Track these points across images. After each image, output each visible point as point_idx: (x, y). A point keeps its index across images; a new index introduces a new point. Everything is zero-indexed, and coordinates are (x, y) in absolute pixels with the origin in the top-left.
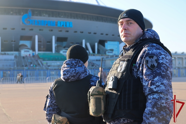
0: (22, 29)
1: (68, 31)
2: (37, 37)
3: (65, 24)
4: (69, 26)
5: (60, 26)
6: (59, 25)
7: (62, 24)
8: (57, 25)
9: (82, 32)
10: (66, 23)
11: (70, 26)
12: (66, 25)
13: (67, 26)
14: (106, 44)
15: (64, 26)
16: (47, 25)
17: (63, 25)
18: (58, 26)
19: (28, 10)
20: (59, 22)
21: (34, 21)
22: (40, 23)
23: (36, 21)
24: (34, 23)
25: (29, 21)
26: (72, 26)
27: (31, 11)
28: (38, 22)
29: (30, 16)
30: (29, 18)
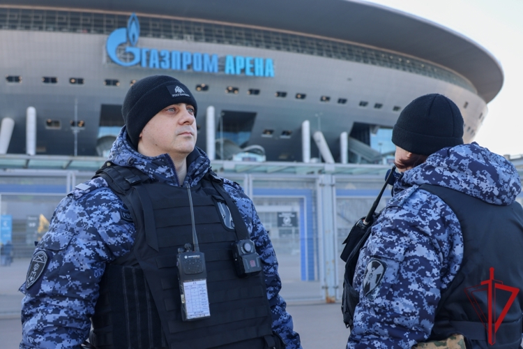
0: (108, 82)
1: (256, 92)
3: (249, 66)
4: (262, 74)
5: (233, 72)
6: (229, 68)
7: (239, 68)
8: (222, 68)
9: (303, 96)
10: (253, 62)
11: (267, 74)
12: (253, 70)
13: (257, 73)
14: (372, 136)
15: (248, 72)
16: (189, 66)
17: (243, 70)
18: (227, 71)
19: (129, 17)
20: (230, 59)
21: (148, 54)
22: (167, 59)
23: (154, 54)
24: (148, 61)
25: (131, 54)
26: (272, 75)
27: (138, 22)
28: (161, 58)
29: (134, 36)
30: (130, 41)
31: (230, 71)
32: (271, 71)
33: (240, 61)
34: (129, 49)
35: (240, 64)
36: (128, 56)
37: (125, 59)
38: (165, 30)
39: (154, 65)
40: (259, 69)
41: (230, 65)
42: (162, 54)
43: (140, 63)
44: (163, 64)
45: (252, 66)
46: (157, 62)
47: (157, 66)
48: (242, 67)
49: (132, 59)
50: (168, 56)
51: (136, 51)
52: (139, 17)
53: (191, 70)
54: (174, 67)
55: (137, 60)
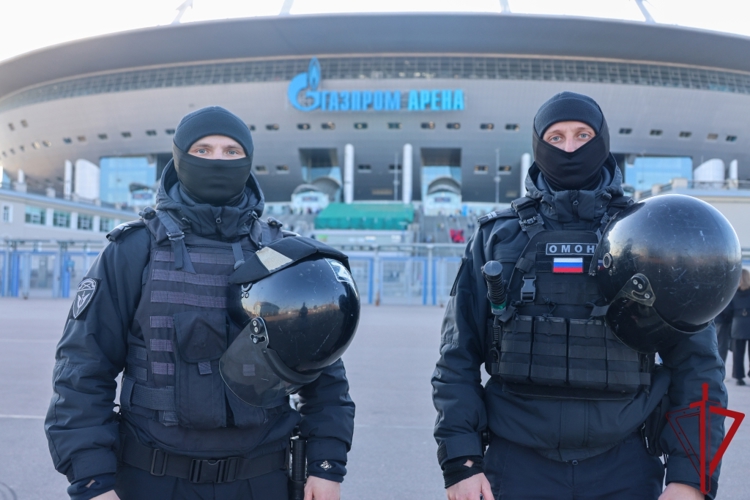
0: (300, 127)
2: (349, 150)
3: (434, 100)
4: (449, 108)
5: (416, 108)
6: (413, 104)
7: (423, 102)
8: (404, 104)
9: (515, 128)
10: (439, 95)
11: (455, 107)
12: (439, 103)
13: (444, 107)
14: (628, 167)
15: (434, 107)
16: (370, 106)
17: (428, 105)
18: (410, 108)
19: (309, 60)
20: (413, 95)
21: (328, 96)
22: (346, 100)
23: (334, 97)
24: (327, 104)
25: (312, 98)
26: (461, 107)
27: (318, 64)
28: (341, 100)
29: (314, 80)
30: (310, 86)
31: (413, 107)
32: (459, 102)
33: (425, 95)
34: (309, 93)
35: (425, 98)
36: (309, 101)
37: (307, 104)
38: (352, 69)
39: (334, 107)
40: (447, 103)
41: (413, 101)
42: (342, 95)
43: (320, 106)
44: (342, 106)
45: (438, 99)
46: (336, 105)
47: (337, 108)
48: (427, 101)
49: (312, 103)
50: (347, 97)
51: (316, 95)
52: (320, 60)
53: (371, 110)
54: (353, 107)
55: (317, 103)
